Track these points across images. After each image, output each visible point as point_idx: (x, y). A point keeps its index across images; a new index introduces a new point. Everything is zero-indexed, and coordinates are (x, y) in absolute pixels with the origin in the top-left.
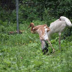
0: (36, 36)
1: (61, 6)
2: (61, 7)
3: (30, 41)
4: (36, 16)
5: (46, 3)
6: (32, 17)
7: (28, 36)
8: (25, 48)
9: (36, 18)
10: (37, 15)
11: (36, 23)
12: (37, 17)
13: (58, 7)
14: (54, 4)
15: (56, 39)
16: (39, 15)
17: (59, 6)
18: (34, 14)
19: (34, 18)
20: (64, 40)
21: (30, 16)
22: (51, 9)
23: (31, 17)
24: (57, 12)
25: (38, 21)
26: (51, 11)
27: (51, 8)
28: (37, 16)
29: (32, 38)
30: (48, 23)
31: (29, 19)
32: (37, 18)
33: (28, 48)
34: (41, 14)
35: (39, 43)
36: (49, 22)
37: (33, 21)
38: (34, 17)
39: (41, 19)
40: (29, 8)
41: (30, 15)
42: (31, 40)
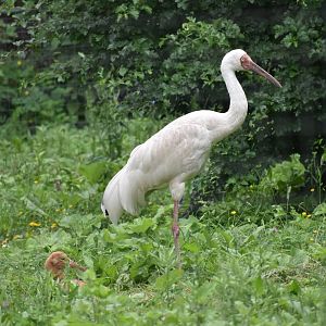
0: (58, 200)
1: (178, 61)
2: (181, 65)
3: (32, 224)
4: (50, 103)
5: (111, 46)
6: (33, 109)
7: (22, 199)
8: (12, 255)
9: (52, 114)
10: (57, 103)
11: (55, 137)
12: (59, 110)
13: (167, 64)
14: (148, 52)
15: (158, 215)
16: (68, 99)
17: (169, 61)
18: (43, 97)
19: (44, 113)
20: (192, 219)
21: (23, 105)
22: (136, 74)
23: (30, 112)
24: (162, 90)
25: (62, 127)
26: (133, 82)
27: (132, 68)
28: (55, 107)
29: (39, 206)
30: (113, 140)
31: (21, 117)
32: (57, 113)
33: (27, 256)
34: (74, 97)
35: (79, 234)
36: (118, 135)
37: (42, 128)
38: (42, 109)
39: (75, 118)
40: (20, 67)
41: (24, 102)
42: (33, 217)
